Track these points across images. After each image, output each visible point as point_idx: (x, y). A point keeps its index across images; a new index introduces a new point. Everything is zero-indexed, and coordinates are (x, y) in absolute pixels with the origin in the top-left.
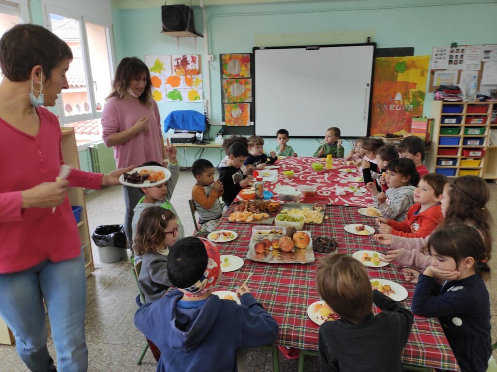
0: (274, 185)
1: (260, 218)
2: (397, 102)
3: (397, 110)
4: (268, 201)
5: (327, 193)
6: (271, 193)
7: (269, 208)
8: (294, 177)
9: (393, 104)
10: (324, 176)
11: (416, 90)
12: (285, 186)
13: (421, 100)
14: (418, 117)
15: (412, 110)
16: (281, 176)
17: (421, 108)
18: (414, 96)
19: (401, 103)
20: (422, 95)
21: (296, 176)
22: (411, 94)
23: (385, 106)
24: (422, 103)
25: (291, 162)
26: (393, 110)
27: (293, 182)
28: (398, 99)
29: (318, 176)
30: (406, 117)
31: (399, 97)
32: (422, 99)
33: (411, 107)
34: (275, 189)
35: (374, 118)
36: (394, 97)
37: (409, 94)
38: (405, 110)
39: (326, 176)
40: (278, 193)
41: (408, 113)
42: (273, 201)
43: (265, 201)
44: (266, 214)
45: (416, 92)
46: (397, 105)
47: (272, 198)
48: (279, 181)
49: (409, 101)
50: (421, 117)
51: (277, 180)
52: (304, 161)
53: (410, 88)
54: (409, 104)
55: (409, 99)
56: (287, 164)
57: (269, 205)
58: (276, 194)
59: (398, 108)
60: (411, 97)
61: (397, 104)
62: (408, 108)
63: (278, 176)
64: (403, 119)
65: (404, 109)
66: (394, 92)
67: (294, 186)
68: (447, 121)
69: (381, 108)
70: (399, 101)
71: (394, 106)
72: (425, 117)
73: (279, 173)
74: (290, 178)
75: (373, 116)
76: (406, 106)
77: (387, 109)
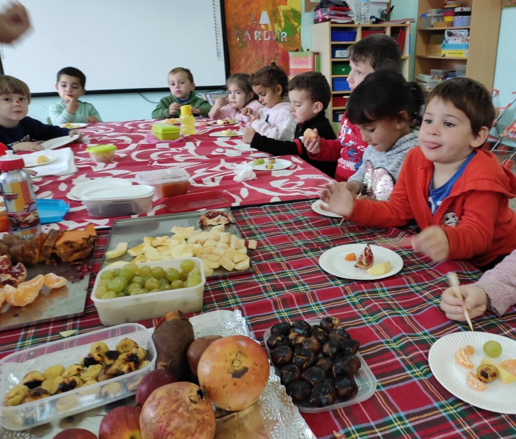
0: (69, 182)
1: (31, 298)
2: (263, 27)
3: (265, 39)
4: (56, 227)
5: (213, 180)
6: (62, 202)
7: (61, 251)
8: (117, 159)
9: (258, 31)
10: (186, 147)
11: (288, 7)
12: (98, 180)
13: (296, 24)
14: (297, 51)
15: (286, 40)
16: (82, 159)
17: (298, 36)
18: (287, 18)
19: (270, 29)
20: (297, 15)
21: (122, 155)
22: (281, 13)
23: (247, 33)
24: (298, 29)
25: (101, 132)
26: (260, 40)
27: (118, 167)
28: (265, 22)
29: (173, 150)
30: (280, 52)
31: (265, 19)
32: (297, 22)
33: (284, 35)
34: (73, 190)
35: (232, 55)
36: (258, 19)
37: (279, 14)
38: (277, 39)
39: (190, 147)
40: (84, 198)
41: (281, 46)
42: (71, 225)
43: (45, 230)
44: (52, 276)
45: (288, 11)
46: (265, 32)
47: (68, 216)
48: (81, 171)
49: (280, 25)
50: (302, 50)
51: (74, 169)
52: (130, 128)
53: (279, 4)
54: (280, 30)
55: (280, 22)
56: (92, 135)
57: (60, 242)
58: (78, 203)
59: (267, 37)
60: (282, 19)
61: (263, 30)
62: (281, 37)
63: (76, 161)
64: (276, 56)
65: (274, 38)
66: (257, 9)
67: (125, 176)
68: (338, 53)
69: (241, 36)
70: (266, 25)
71: (260, 33)
72: (308, 50)
73: (75, 155)
74: (107, 162)
75: (230, 49)
76: (277, 33)
77: (250, 39)
